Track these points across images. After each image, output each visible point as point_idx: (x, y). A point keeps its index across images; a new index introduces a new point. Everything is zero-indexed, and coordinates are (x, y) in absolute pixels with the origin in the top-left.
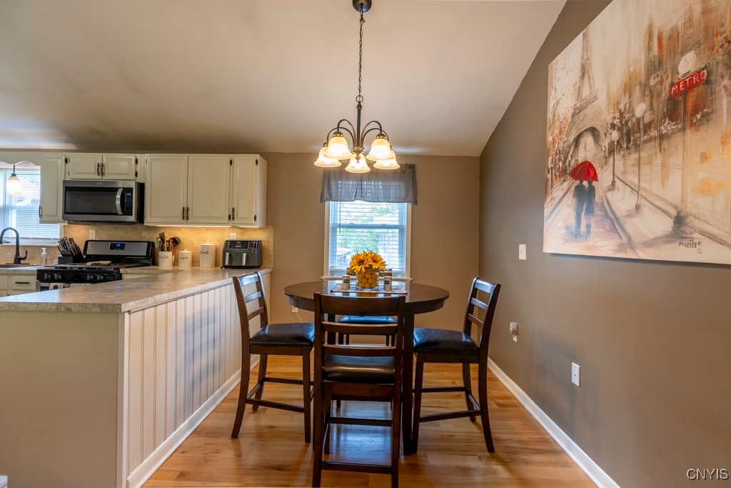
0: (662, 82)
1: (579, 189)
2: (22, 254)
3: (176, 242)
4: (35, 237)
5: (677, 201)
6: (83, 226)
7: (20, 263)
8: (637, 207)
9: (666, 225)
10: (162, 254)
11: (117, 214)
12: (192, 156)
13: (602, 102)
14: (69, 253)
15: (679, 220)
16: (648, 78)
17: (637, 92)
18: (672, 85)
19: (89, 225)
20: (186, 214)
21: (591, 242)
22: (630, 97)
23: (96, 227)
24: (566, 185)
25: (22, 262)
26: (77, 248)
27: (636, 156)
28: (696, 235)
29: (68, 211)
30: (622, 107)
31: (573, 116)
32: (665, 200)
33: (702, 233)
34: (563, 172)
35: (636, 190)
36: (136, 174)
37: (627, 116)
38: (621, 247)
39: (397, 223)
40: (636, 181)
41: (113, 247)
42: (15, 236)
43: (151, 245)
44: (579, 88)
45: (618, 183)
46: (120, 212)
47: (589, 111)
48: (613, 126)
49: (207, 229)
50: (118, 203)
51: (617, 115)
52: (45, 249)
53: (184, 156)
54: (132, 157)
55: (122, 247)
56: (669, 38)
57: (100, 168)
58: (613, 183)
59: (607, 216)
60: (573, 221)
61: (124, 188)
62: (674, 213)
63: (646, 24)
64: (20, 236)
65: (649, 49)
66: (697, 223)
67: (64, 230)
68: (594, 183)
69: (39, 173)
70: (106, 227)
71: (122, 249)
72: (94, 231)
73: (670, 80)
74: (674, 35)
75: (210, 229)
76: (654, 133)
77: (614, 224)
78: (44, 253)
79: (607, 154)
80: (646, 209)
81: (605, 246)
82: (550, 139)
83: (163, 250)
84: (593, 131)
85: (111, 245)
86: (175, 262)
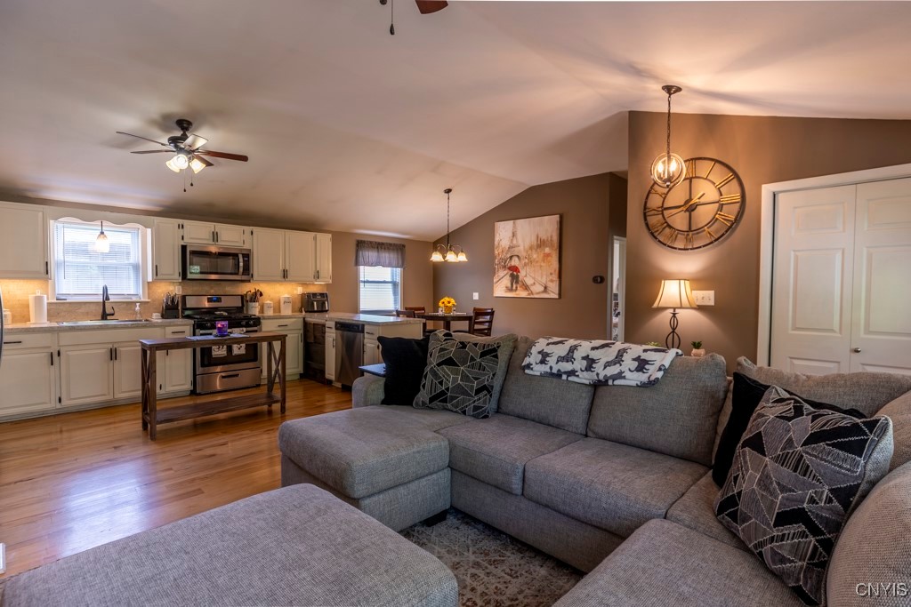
0: (541, 252)
1: (512, 275)
8: (534, 283)
9: (542, 289)
13: (521, 248)
15: (546, 288)
16: (537, 249)
17: (534, 251)
18: (544, 254)
20: (285, 275)
21: (517, 292)
22: (531, 251)
23: (182, 284)
24: (506, 272)
27: (534, 269)
28: (549, 292)
30: (529, 253)
31: (509, 248)
32: (542, 283)
33: (551, 291)
34: (504, 267)
35: (534, 278)
36: (244, 242)
37: (530, 256)
38: (529, 294)
39: (390, 280)
40: (534, 275)
41: (210, 300)
43: (242, 297)
44: (512, 240)
45: (528, 275)
46: (241, 273)
47: (516, 249)
48: (526, 258)
51: (527, 255)
52: (138, 304)
55: (219, 300)
58: (526, 275)
60: (509, 285)
61: (242, 253)
62: (544, 286)
63: (536, 233)
65: (537, 240)
66: (550, 289)
67: (148, 286)
68: (518, 274)
73: (543, 252)
76: (538, 264)
77: (526, 287)
78: (137, 308)
80: (537, 284)
81: (523, 294)
82: (497, 252)
84: (518, 256)
85: (208, 299)
86: (262, 310)
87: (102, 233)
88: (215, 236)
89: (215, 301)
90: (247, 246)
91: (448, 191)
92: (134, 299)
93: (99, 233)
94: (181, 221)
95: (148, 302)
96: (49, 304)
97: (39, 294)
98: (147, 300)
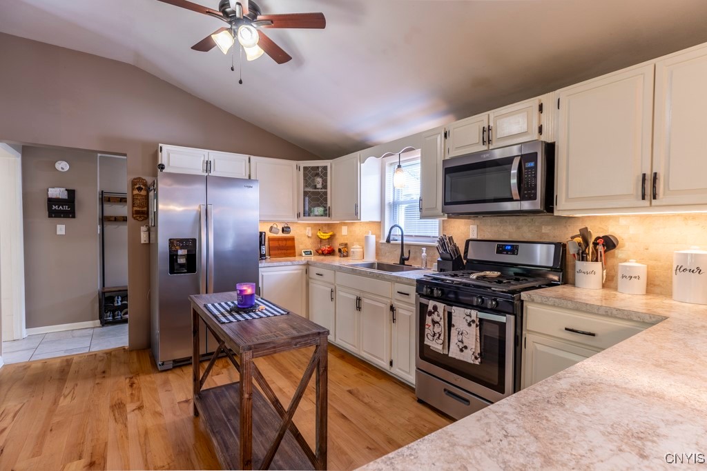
2: (406, 255)
3: (609, 243)
4: (417, 234)
6: (463, 220)
7: (404, 264)
10: (580, 265)
11: (511, 200)
12: (663, 62)
14: (449, 256)
19: (469, 218)
20: (649, 188)
23: (477, 221)
25: (406, 262)
26: (457, 250)
29: (448, 200)
36: (540, 130)
42: (400, 234)
43: (561, 248)
46: (516, 196)
49: (686, 218)
50: (514, 181)
52: (424, 249)
53: (646, 67)
54: (533, 102)
55: (514, 251)
57: (486, 134)
61: (522, 156)
64: (404, 234)
67: (443, 226)
69: (419, 161)
70: (489, 220)
71: (514, 254)
72: (475, 227)
75: (694, 217)
78: (424, 254)
83: (583, 258)
85: (498, 247)
86: (609, 282)
87: (399, 166)
88: (487, 135)
89: (507, 252)
90: (547, 137)
93: (396, 167)
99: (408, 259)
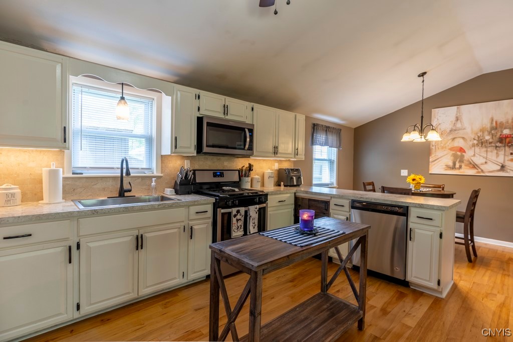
0: (497, 133)
1: (454, 155)
5: (502, 162)
7: (123, 196)
8: (486, 163)
9: (499, 168)
11: (244, 149)
12: (278, 111)
13: (469, 130)
15: (503, 167)
16: (491, 130)
17: (486, 133)
18: (501, 135)
20: (275, 151)
21: (462, 170)
22: (483, 133)
23: (190, 158)
25: (126, 194)
27: (486, 149)
28: (508, 171)
30: (479, 135)
31: (450, 131)
32: (497, 162)
33: (510, 170)
35: (485, 158)
36: (246, 118)
37: (481, 138)
38: (478, 172)
40: (485, 155)
41: (215, 175)
44: (455, 123)
45: (476, 155)
47: (460, 132)
48: (475, 139)
51: (477, 136)
52: (154, 179)
53: (274, 110)
54: (244, 103)
55: (222, 175)
56: (500, 123)
58: (474, 155)
59: (471, 163)
60: (451, 164)
61: (248, 129)
62: (501, 165)
63: (490, 117)
65: (492, 123)
66: (509, 168)
67: (162, 160)
68: (464, 154)
70: (197, 157)
73: (500, 133)
74: (501, 124)
76: (493, 145)
77: (474, 166)
78: (153, 184)
79: (471, 146)
80: (490, 163)
84: (463, 138)
85: (214, 173)
87: (123, 98)
88: (226, 109)
89: (218, 176)
90: (251, 121)
91: (423, 74)
92: (148, 174)
93: (119, 97)
94: (197, 91)
95: (161, 177)
96: (65, 179)
97: (53, 168)
98: (160, 175)
99: (130, 191)
